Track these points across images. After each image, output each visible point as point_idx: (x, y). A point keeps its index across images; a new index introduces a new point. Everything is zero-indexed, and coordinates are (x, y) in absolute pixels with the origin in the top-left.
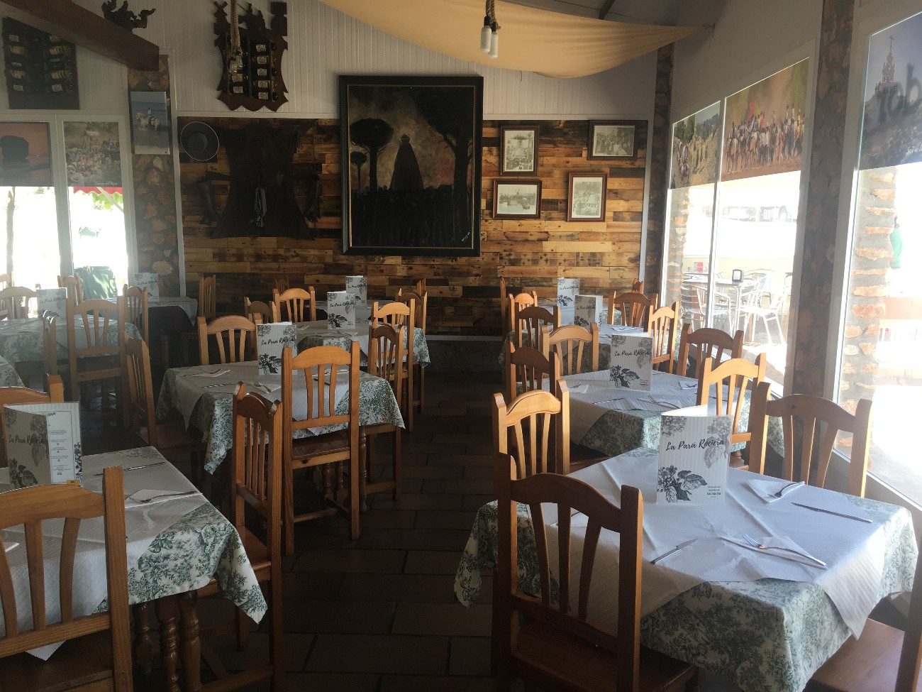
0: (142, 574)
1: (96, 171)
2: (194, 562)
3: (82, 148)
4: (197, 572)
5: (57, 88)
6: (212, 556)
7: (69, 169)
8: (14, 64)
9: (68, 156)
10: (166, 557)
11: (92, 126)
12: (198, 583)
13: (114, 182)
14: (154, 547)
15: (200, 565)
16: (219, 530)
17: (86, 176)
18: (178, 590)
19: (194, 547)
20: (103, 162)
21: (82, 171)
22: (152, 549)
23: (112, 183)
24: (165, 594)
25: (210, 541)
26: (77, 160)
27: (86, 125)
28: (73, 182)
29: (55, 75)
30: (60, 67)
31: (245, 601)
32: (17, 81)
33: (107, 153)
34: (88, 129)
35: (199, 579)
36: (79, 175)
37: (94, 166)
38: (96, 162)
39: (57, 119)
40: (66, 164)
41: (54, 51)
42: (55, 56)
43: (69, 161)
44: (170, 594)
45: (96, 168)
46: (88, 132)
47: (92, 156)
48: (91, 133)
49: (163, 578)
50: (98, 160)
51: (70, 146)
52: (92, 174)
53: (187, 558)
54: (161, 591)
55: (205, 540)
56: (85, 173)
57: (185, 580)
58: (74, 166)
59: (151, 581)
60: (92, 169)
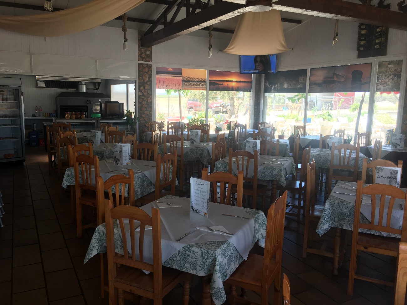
0: (179, 258)
1: (389, 84)
2: (199, 263)
3: (384, 74)
4: (199, 268)
5: (377, 46)
6: (206, 264)
7: (377, 83)
8: (361, 38)
9: (378, 77)
10: (189, 255)
11: (391, 62)
12: (199, 273)
13: (396, 89)
14: (184, 248)
15: (200, 265)
16: (210, 253)
17: (384, 86)
18: (192, 272)
19: (199, 256)
20: (393, 79)
21: (383, 84)
22: (184, 249)
23: (395, 90)
24: (187, 271)
25: (206, 257)
26: (381, 79)
27: (388, 63)
28: (378, 90)
29: (377, 41)
30: (380, 37)
31: (213, 292)
32: (361, 46)
33: (395, 75)
34: (389, 64)
35: (200, 272)
36: (381, 86)
37: (388, 82)
38: (390, 80)
39: (375, 61)
40: (376, 81)
41: (378, 30)
42: (379, 32)
43: (378, 80)
44: (189, 272)
45: (389, 82)
46: (389, 66)
47: (388, 77)
48: (390, 66)
49: (187, 263)
50: (391, 78)
51: (379, 73)
52: (387, 85)
53: (196, 260)
54: (186, 269)
55: (203, 255)
56: (384, 85)
57: (194, 269)
58: (380, 82)
59: (182, 262)
60: (388, 83)
